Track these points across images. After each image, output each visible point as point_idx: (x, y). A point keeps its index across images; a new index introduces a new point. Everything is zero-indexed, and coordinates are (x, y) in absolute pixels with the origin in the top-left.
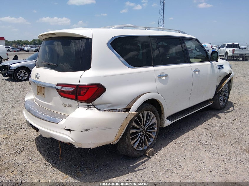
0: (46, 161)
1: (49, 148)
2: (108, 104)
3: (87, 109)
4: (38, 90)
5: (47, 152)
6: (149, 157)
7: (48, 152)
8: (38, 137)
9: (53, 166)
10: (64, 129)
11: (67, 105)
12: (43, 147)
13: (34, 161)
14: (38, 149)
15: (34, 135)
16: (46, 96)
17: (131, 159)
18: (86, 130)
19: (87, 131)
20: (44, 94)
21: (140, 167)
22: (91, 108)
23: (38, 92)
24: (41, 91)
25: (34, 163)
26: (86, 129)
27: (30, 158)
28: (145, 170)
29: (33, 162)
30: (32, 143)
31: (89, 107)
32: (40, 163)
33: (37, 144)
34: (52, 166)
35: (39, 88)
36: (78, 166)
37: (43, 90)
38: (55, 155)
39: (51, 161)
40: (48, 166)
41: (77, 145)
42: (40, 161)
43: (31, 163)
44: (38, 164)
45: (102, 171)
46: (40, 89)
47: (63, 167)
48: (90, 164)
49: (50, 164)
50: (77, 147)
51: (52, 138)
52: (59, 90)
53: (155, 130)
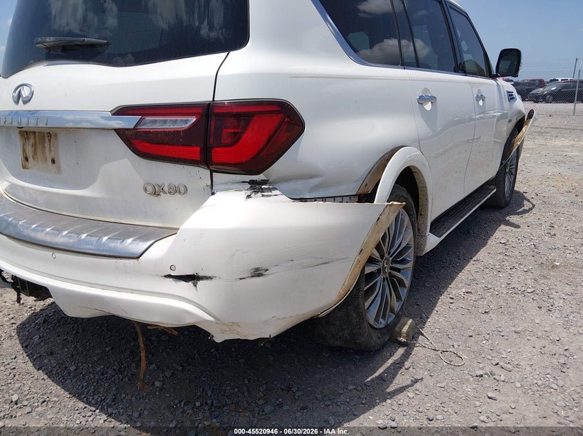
0: (74, 399)
1: (72, 355)
2: (312, 177)
3: (249, 196)
4: (24, 151)
5: (72, 368)
6: (409, 346)
7: (74, 367)
8: (23, 324)
9: (110, 415)
10: (169, 276)
11: (166, 189)
12: (52, 353)
13: (33, 408)
14: (33, 361)
15: (6, 319)
16: (63, 166)
17: (358, 357)
18: (257, 273)
19: (260, 275)
20: (53, 161)
21: (401, 380)
22: (262, 190)
23: (27, 159)
24: (39, 152)
25: (34, 414)
26: (257, 269)
27: (15, 398)
28: (418, 385)
29: (28, 409)
30: (7, 344)
31: (256, 187)
32: (55, 410)
33: (26, 346)
34: (104, 417)
35: (32, 141)
36: (198, 404)
37: (47, 145)
38: (103, 374)
39: (96, 397)
40: (91, 419)
41: (223, 332)
42: (55, 402)
43: (19, 414)
44: (49, 417)
45: (286, 408)
46: (34, 146)
47: (146, 412)
48: (236, 390)
49: (93, 409)
50: (219, 339)
51: (114, 317)
52: (130, 133)
53: (410, 265)
